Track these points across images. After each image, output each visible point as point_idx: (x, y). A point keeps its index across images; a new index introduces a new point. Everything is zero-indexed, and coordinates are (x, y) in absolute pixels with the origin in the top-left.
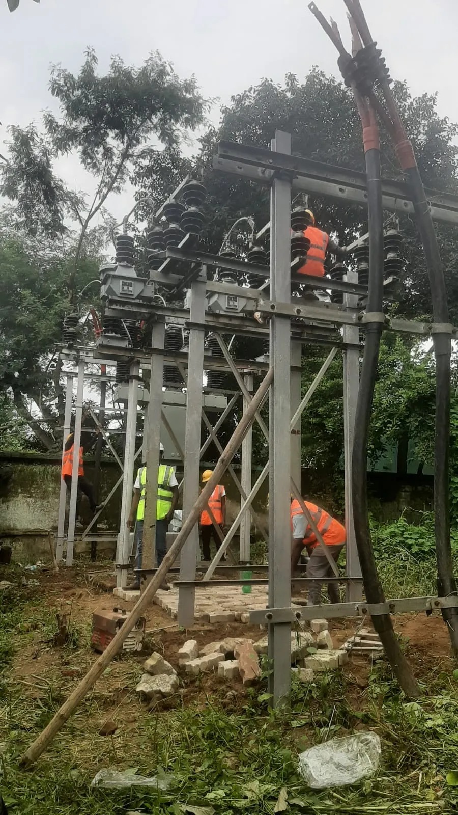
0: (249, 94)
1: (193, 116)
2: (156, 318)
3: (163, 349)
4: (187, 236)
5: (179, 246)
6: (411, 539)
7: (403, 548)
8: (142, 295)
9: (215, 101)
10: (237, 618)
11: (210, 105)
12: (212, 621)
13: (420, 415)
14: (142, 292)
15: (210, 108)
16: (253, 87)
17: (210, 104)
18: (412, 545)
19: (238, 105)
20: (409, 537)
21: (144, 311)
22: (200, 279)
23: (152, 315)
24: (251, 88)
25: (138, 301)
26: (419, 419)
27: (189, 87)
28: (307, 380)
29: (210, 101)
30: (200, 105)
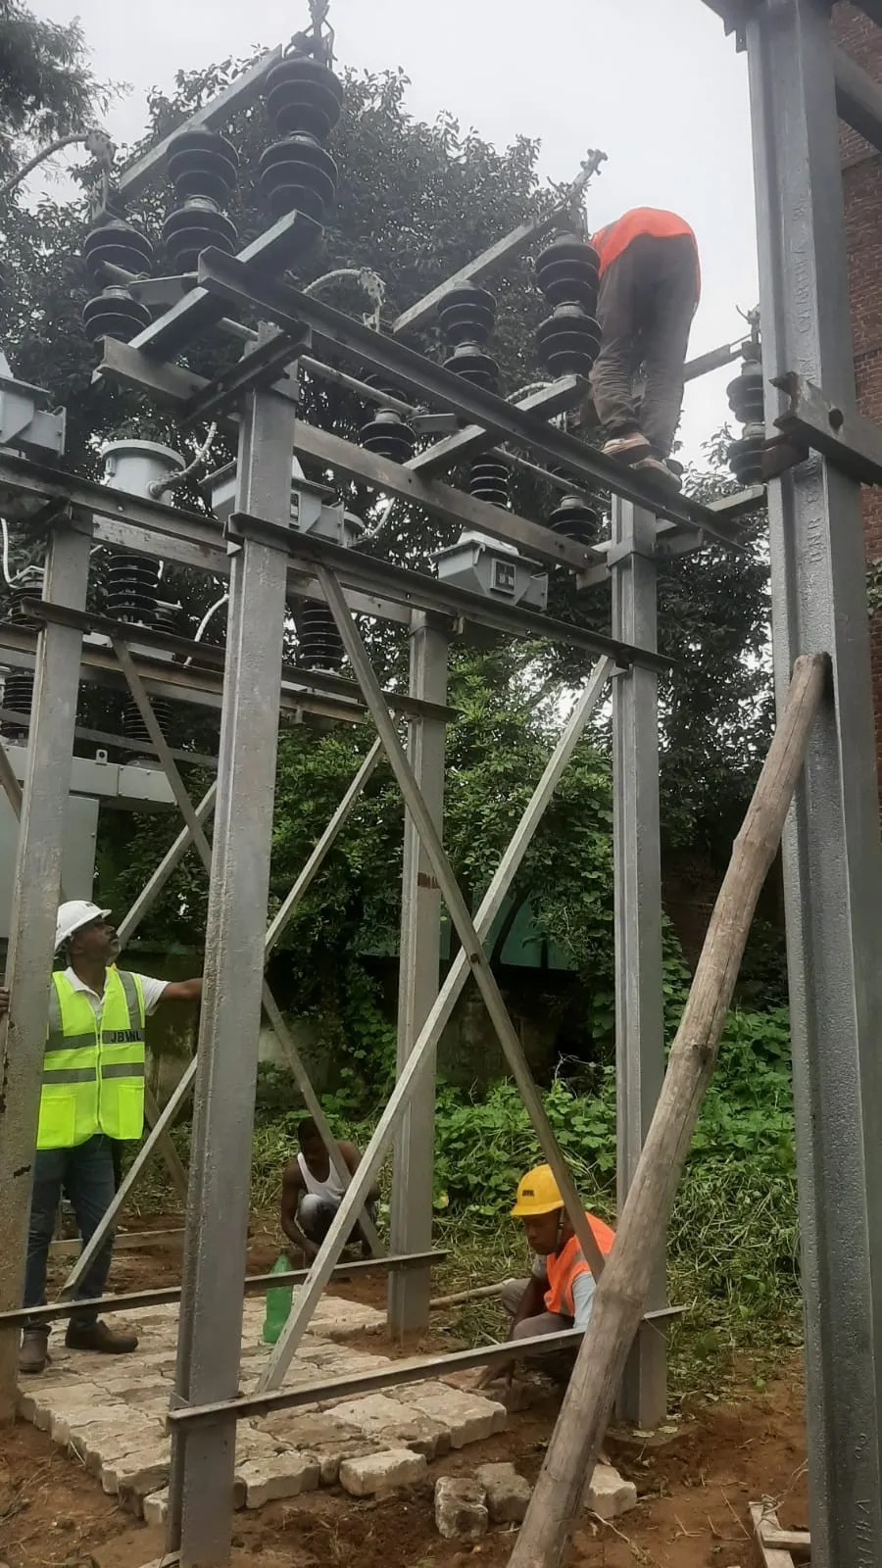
0: (221, 76)
1: (64, 116)
2: (69, 512)
3: (82, 609)
4: (287, 222)
5: (244, 256)
6: (590, 1134)
7: (575, 1158)
8: (27, 438)
9: (120, 90)
10: (329, 1477)
11: (108, 98)
12: (253, 1501)
13: (552, 843)
14: (27, 428)
15: (106, 105)
16: (234, 61)
17: (106, 95)
18: (597, 1150)
19: (189, 98)
20: (587, 1130)
21: (29, 484)
22: (280, 386)
23: (58, 504)
24: (228, 64)
25: (14, 453)
26: (552, 852)
27: (63, 43)
28: (301, 752)
29: (110, 89)
30: (85, 93)
